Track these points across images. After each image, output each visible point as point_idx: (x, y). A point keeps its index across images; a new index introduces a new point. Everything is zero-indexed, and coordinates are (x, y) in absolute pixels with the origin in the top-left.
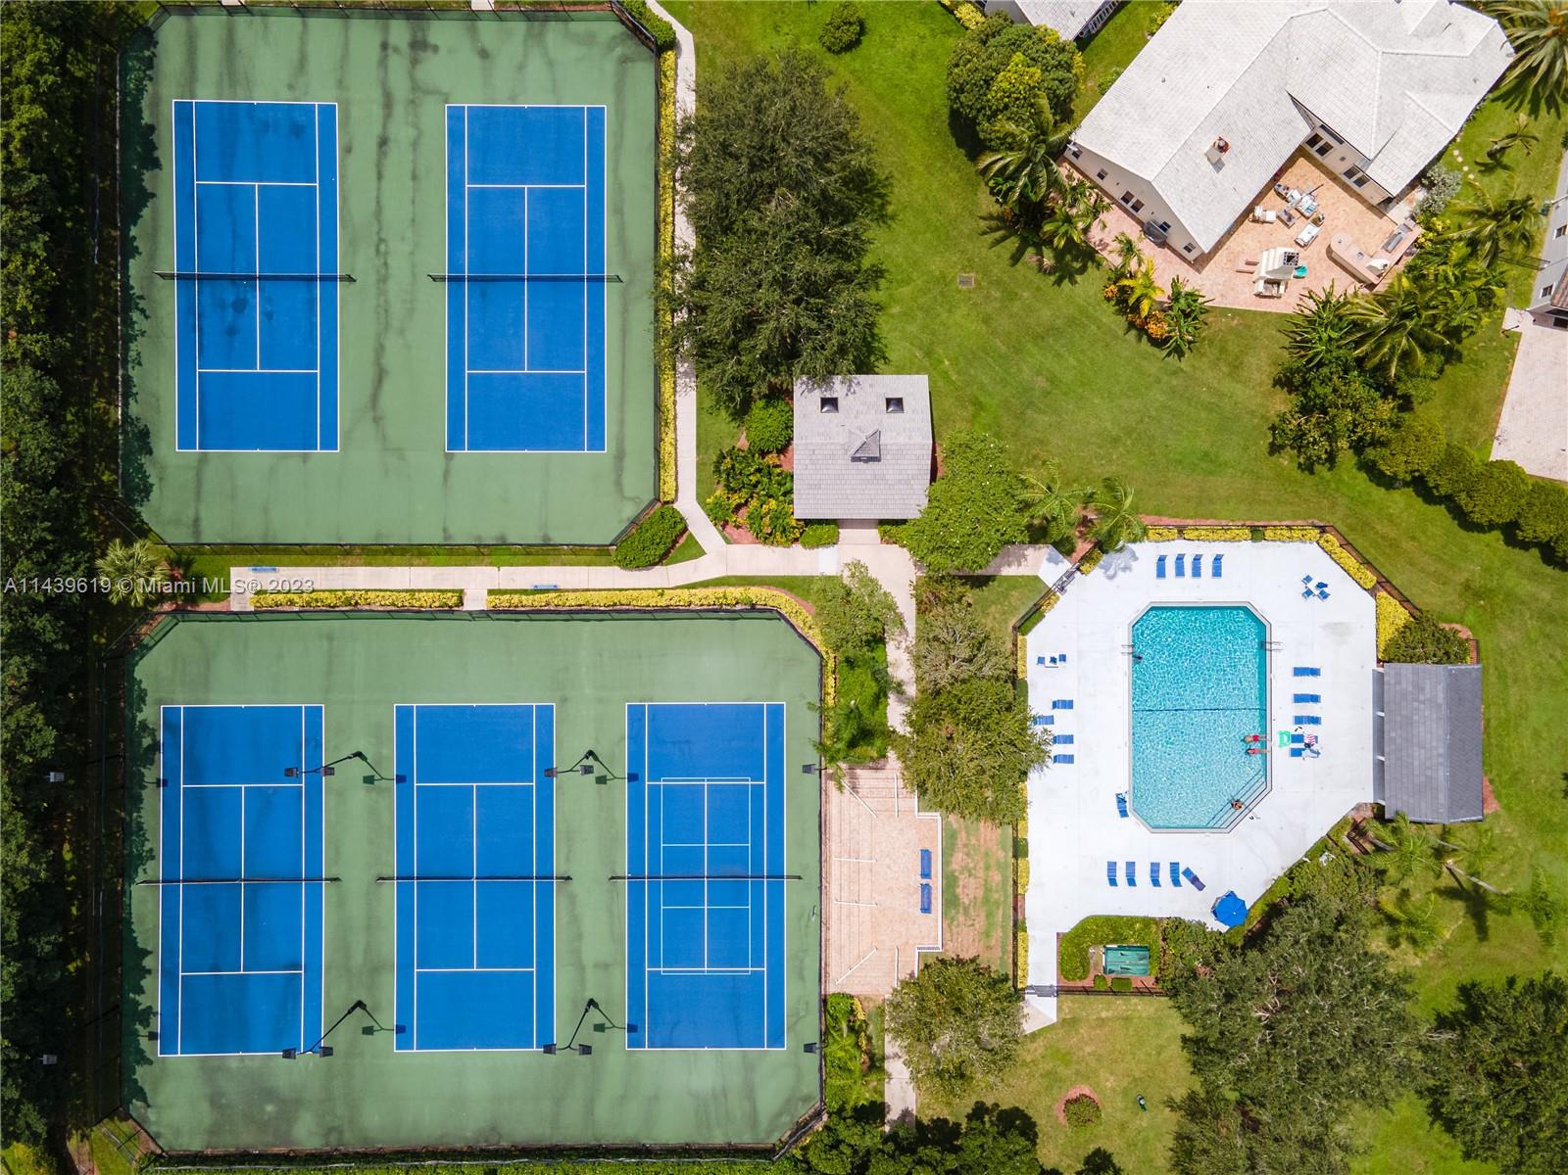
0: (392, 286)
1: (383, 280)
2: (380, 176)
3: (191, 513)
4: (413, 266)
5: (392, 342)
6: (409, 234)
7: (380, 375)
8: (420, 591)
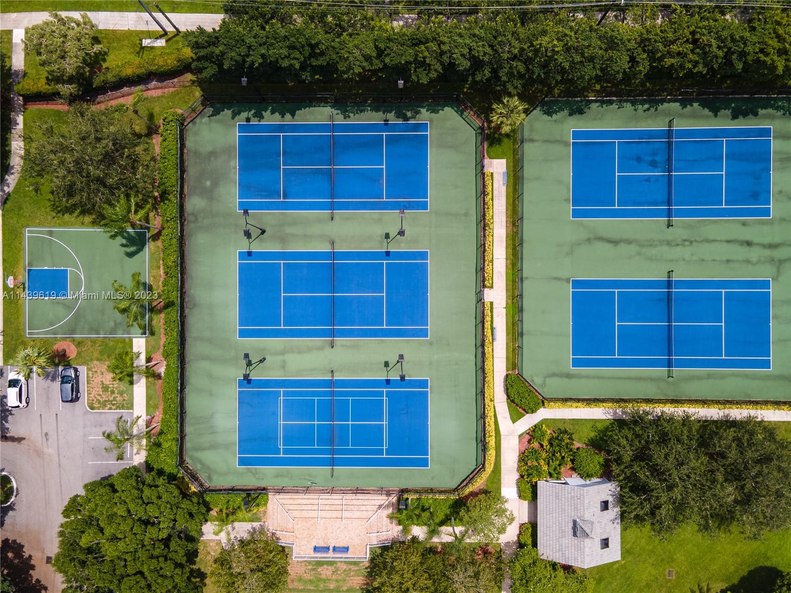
0: (665, 248)
1: (669, 243)
2: (728, 242)
3: (536, 137)
4: (677, 261)
5: (633, 249)
6: (694, 258)
7: (614, 242)
8: (493, 265)
